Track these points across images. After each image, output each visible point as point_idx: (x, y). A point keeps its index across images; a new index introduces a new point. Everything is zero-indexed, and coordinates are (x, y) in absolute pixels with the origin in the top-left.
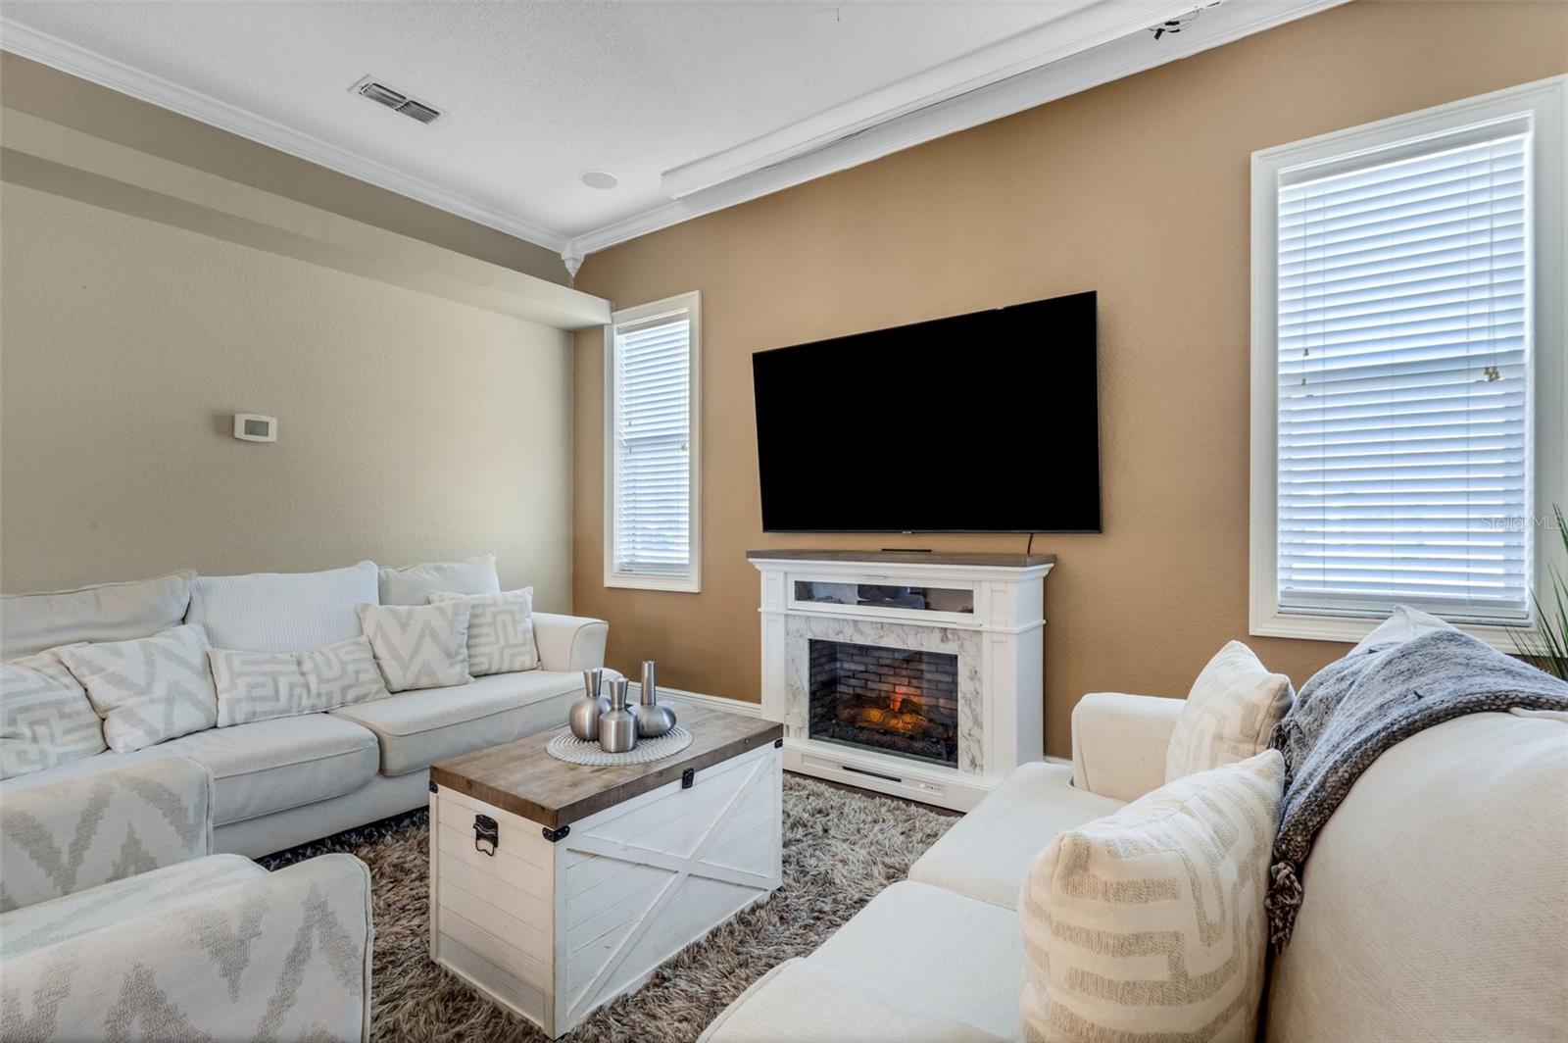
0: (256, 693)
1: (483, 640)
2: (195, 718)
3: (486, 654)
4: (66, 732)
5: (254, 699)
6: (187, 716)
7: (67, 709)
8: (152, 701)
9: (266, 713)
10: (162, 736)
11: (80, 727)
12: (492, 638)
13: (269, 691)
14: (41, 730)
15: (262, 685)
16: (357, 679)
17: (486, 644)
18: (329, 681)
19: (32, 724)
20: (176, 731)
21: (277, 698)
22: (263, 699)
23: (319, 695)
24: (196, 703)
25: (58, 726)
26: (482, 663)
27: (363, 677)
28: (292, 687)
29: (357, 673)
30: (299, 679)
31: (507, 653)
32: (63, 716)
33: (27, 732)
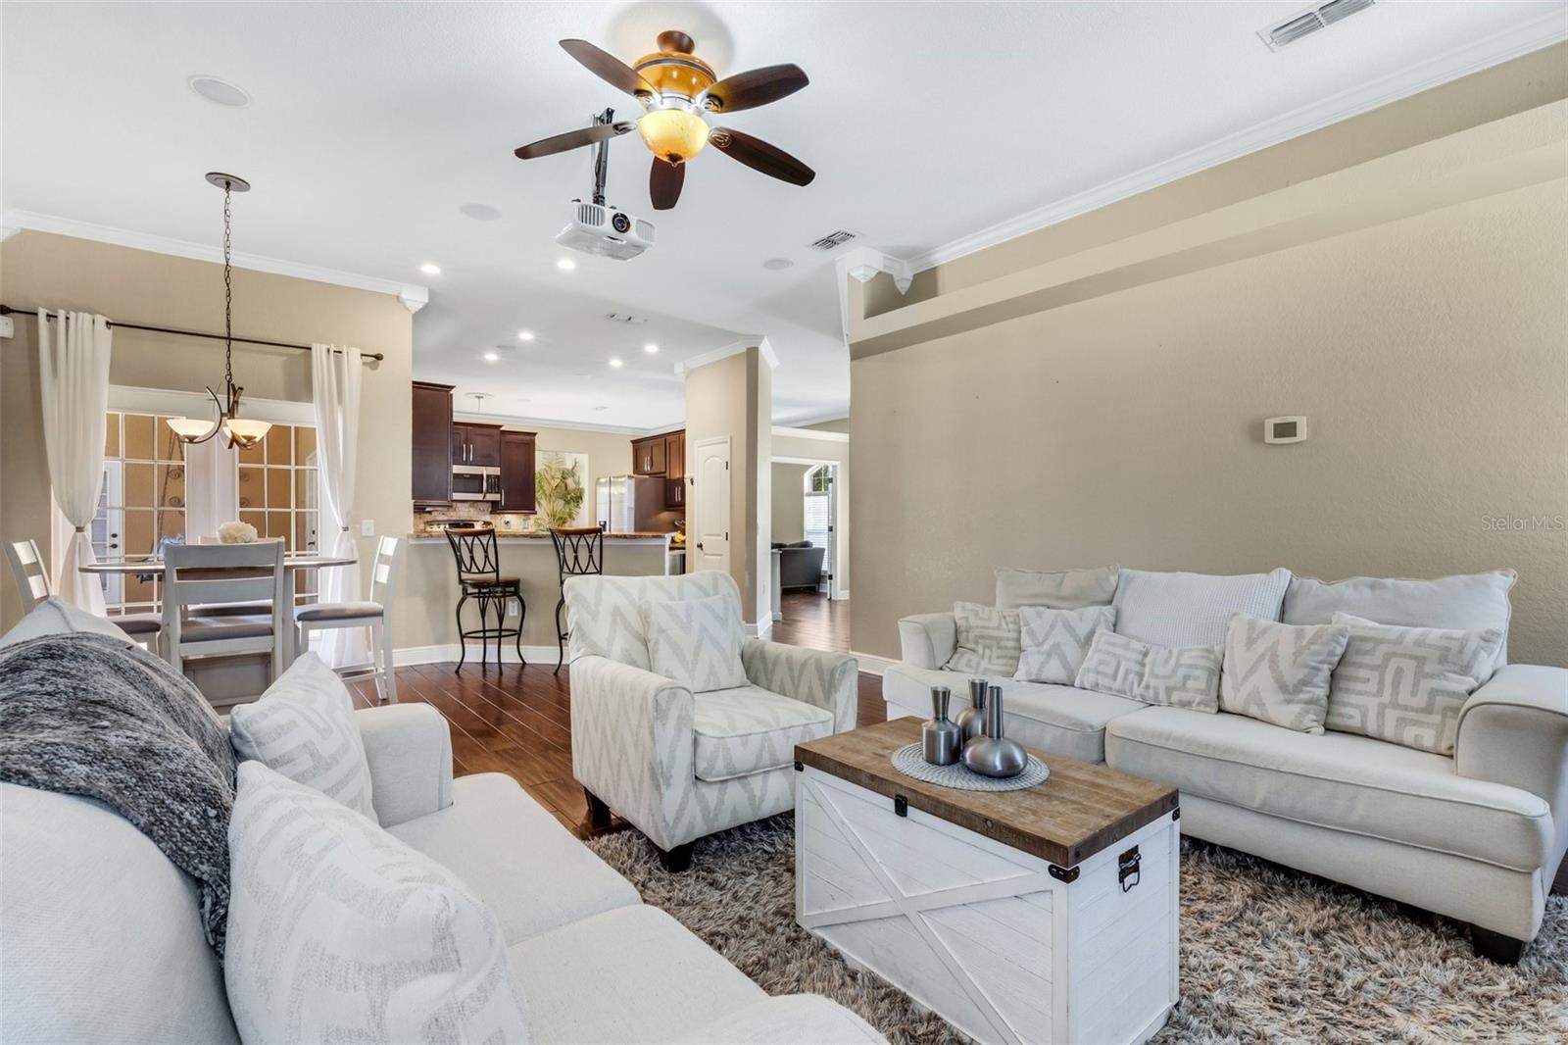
0: (1102, 668)
1: (1359, 686)
2: (1060, 674)
3: (1358, 707)
4: (998, 657)
5: (1098, 673)
6: (1054, 670)
7: (1002, 644)
8: (1039, 652)
9: (1105, 687)
10: (1033, 677)
11: (1005, 657)
12: (1372, 687)
13: (1110, 670)
14: (987, 651)
15: (1107, 664)
16: (1184, 685)
17: (1360, 693)
18: (1157, 677)
19: (985, 647)
20: (1043, 678)
21: (1115, 677)
22: (1105, 675)
23: (1147, 687)
24: (1065, 664)
25: (996, 652)
26: (1351, 717)
27: (1190, 684)
28: (1127, 672)
29: (1186, 678)
30: (1137, 668)
31: (1391, 715)
32: (999, 648)
33: (980, 650)
